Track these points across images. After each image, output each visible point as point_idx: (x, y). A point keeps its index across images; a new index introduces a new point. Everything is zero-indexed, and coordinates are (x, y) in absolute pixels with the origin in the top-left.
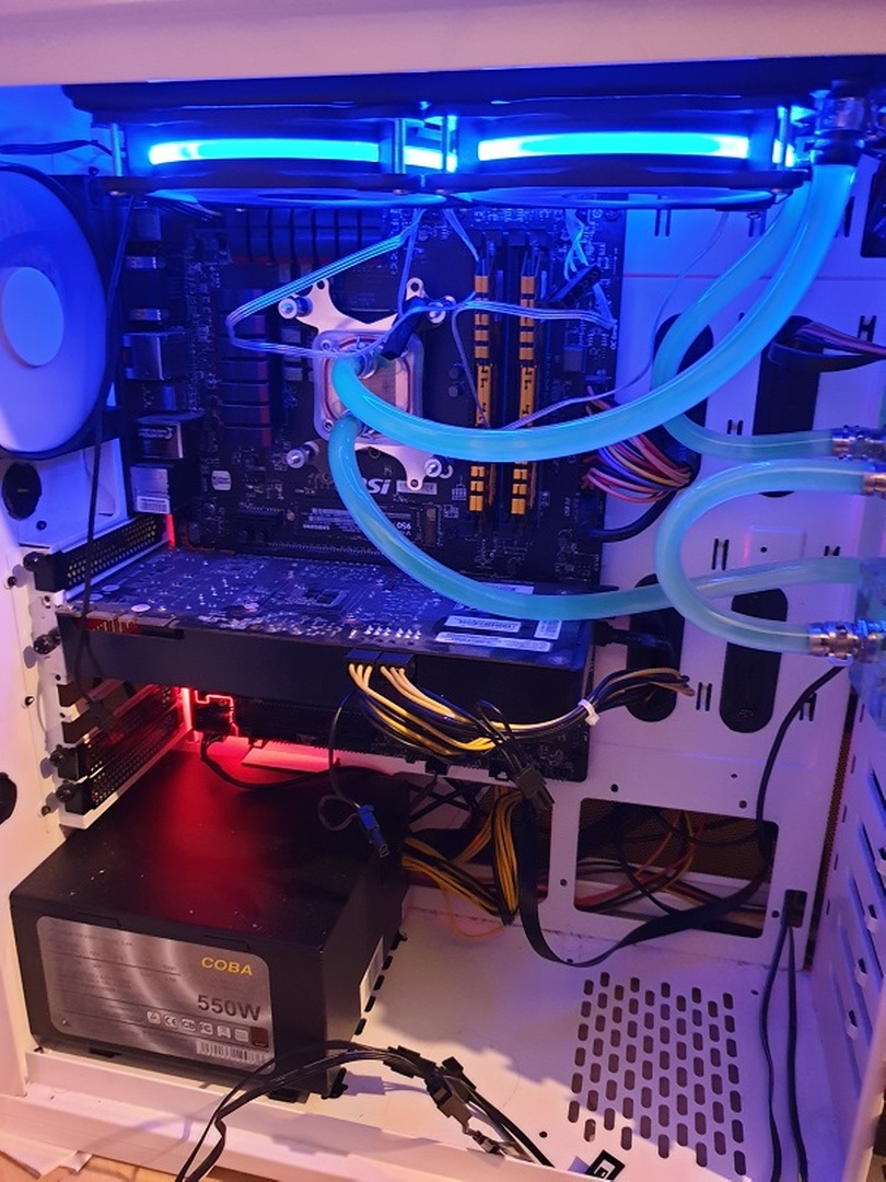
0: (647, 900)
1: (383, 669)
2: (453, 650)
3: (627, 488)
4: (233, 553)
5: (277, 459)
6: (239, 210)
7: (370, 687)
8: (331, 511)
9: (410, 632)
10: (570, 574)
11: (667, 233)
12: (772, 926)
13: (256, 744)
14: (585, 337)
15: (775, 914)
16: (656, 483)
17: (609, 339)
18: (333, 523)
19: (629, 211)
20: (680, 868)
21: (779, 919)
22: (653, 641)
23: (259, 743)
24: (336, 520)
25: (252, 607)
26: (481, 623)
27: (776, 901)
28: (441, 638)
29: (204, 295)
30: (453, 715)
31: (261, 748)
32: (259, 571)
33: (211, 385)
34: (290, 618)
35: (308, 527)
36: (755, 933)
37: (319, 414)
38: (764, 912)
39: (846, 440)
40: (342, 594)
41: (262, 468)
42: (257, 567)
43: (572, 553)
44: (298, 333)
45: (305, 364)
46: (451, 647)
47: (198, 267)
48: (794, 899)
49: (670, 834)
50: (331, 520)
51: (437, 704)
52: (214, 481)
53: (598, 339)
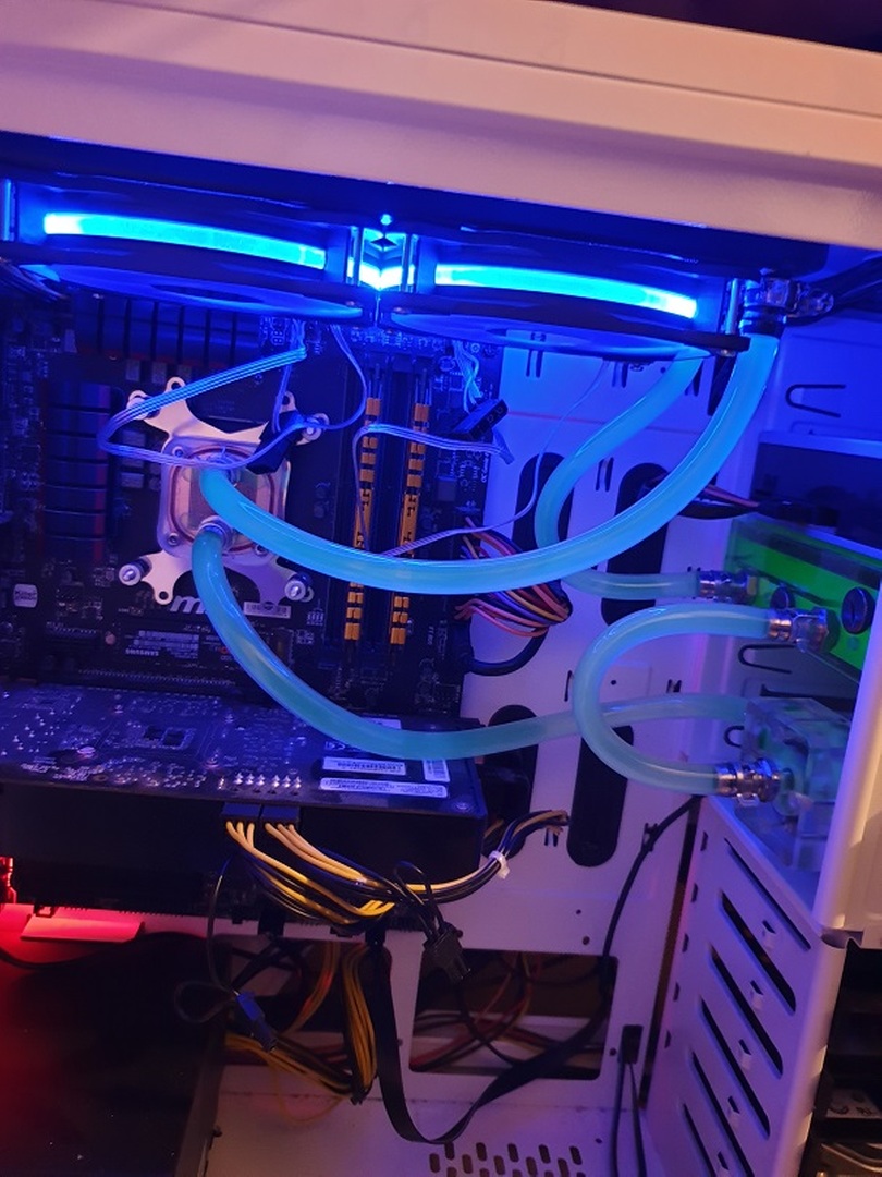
0: (485, 1051)
1: (269, 827)
2: (346, 801)
3: (516, 622)
4: (35, 681)
5: (99, 573)
6: (97, 296)
7: (255, 847)
8: (162, 635)
9: (288, 779)
10: (431, 705)
11: (538, 374)
12: (609, 1065)
13: (41, 912)
14: (457, 468)
15: (613, 1052)
16: (545, 618)
17: (480, 473)
18: (163, 649)
19: (506, 349)
20: (517, 1014)
21: (616, 1057)
22: (513, 775)
23: (46, 910)
24: (167, 645)
25: (87, 752)
26: (362, 766)
27: (613, 1039)
28: (326, 785)
29: (28, 384)
30: (364, 880)
31: (50, 916)
32: (76, 704)
33: (25, 486)
34: (138, 765)
35: (132, 652)
36: (592, 1074)
37: (162, 526)
38: (602, 1051)
39: (713, 583)
40: (189, 733)
41: (78, 583)
42: (72, 700)
43: (433, 684)
44: (142, 436)
45: (150, 471)
46: (343, 797)
47: (21, 352)
48: (631, 1033)
49: (509, 975)
50: (161, 644)
51: (345, 867)
52: (15, 596)
53: (469, 471)
